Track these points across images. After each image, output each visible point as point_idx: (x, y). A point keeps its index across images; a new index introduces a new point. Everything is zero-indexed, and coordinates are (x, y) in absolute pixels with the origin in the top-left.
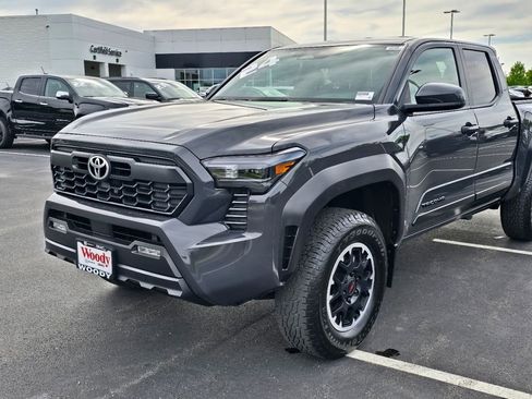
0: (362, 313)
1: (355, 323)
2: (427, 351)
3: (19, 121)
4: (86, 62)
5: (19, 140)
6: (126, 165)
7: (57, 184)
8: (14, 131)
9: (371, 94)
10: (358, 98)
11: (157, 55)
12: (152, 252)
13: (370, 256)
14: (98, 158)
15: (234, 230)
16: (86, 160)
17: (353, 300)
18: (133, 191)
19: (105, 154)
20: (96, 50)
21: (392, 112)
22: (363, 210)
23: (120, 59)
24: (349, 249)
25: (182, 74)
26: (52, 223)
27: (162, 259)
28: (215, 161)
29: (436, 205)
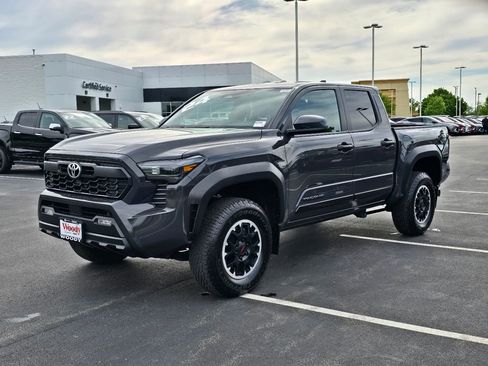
0: (252, 269)
1: (246, 274)
2: (297, 293)
3: (17, 150)
4: (78, 97)
5: (15, 167)
6: (91, 168)
7: (48, 184)
8: (12, 158)
9: (264, 123)
10: (255, 125)
11: (145, 90)
12: (107, 222)
13: (257, 230)
14: (74, 164)
15: (159, 207)
16: (67, 166)
17: (244, 258)
18: (95, 184)
19: (79, 162)
20: (87, 86)
21: (279, 134)
22: (250, 198)
23: (110, 93)
24: (240, 223)
25: (169, 107)
26: (43, 210)
27: (113, 226)
28: (147, 164)
29: (315, 200)
